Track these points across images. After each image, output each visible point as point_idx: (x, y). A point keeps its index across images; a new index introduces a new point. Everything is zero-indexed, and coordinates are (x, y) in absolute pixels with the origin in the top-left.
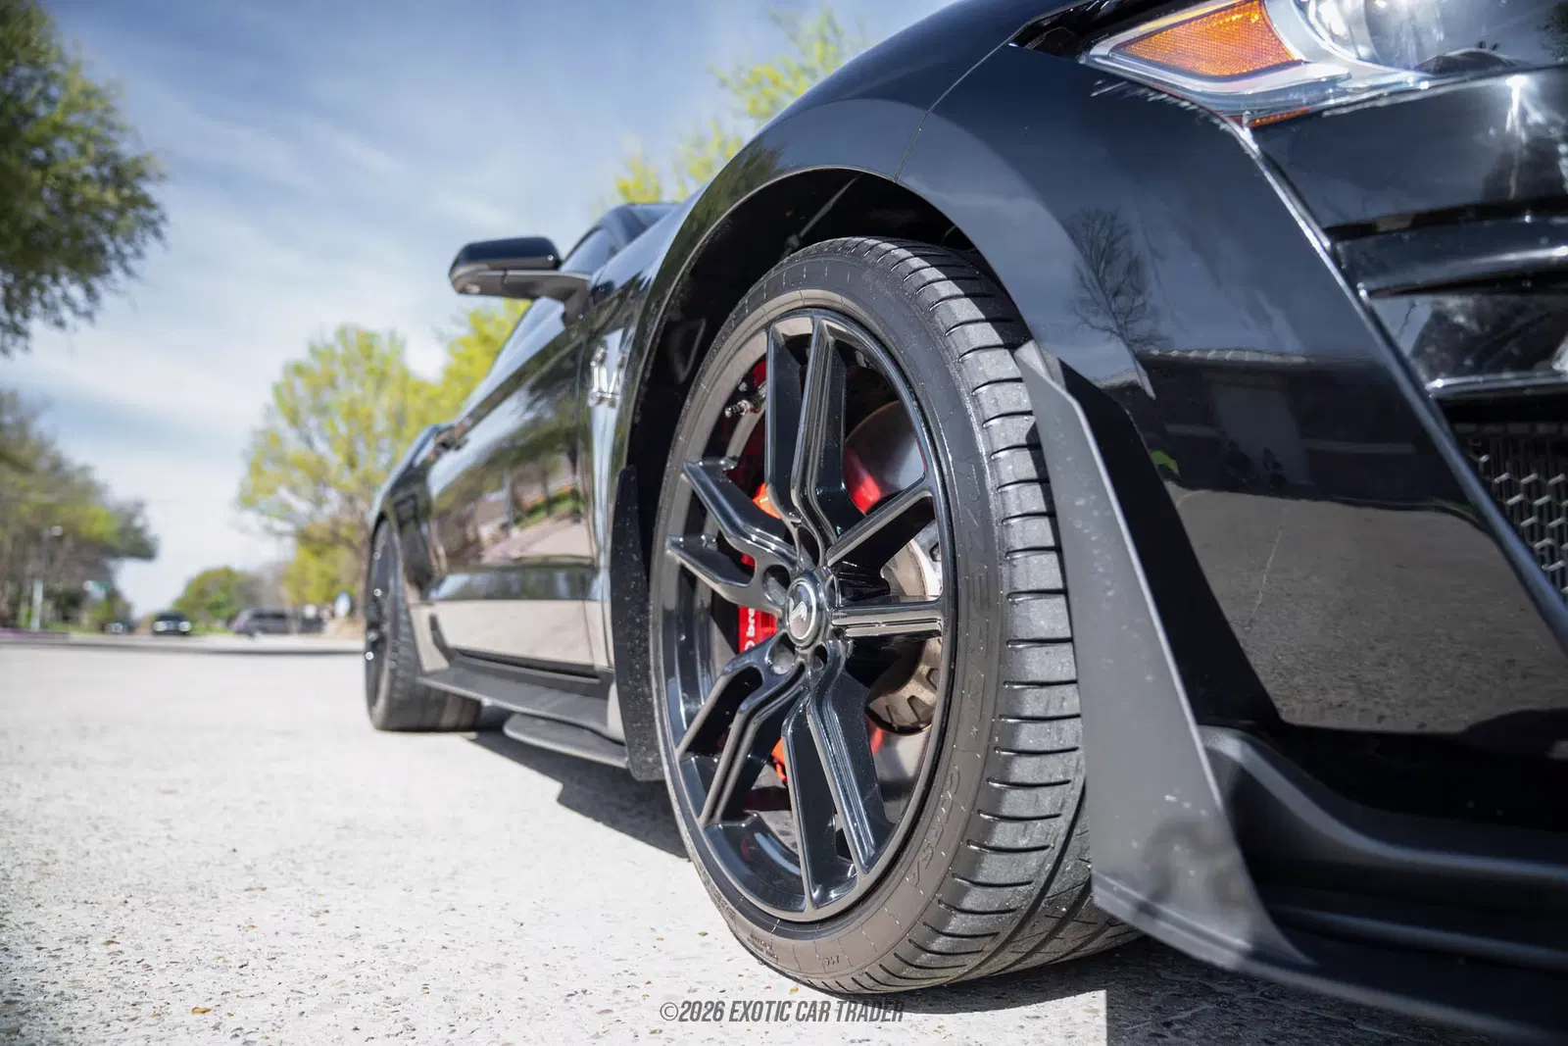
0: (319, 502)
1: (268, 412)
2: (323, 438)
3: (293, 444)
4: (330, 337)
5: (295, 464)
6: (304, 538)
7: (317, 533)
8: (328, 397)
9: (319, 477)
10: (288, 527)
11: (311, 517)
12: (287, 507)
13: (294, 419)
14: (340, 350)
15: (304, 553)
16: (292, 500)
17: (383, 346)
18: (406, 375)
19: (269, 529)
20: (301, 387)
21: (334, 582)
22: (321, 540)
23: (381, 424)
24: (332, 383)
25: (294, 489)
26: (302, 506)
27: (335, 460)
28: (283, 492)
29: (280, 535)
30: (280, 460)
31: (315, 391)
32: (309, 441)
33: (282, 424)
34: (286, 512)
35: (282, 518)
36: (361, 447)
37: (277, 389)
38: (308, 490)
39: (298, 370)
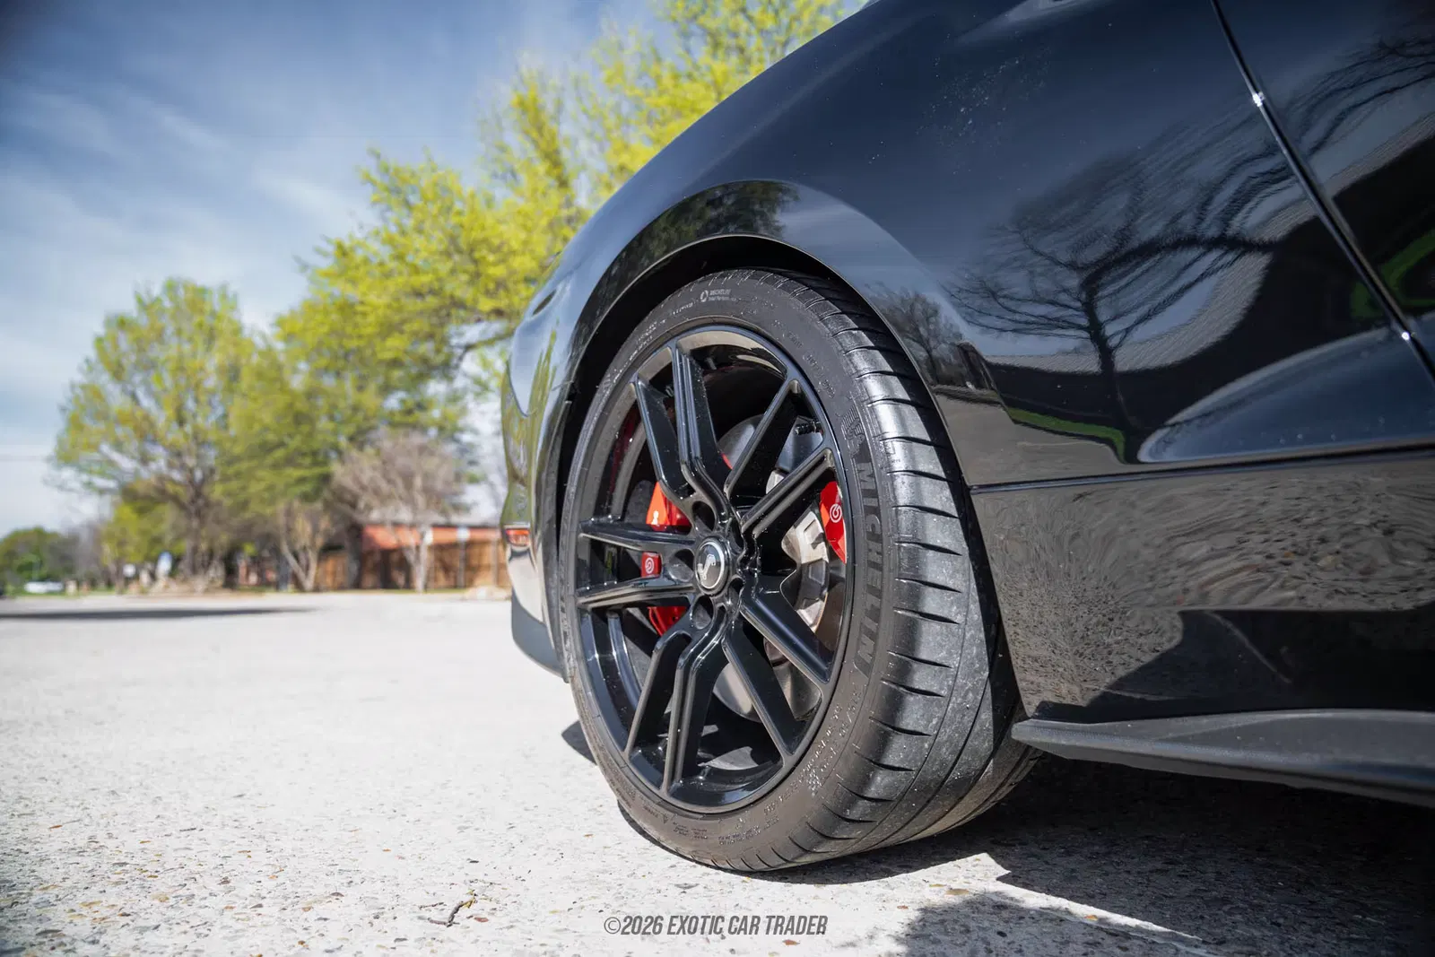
0: (145, 460)
1: (90, 366)
2: (150, 393)
3: (117, 399)
4: (157, 291)
5: (121, 420)
6: (129, 494)
7: (141, 488)
8: (156, 352)
9: (146, 433)
10: (112, 484)
11: (136, 473)
12: (111, 463)
13: (118, 373)
14: (167, 304)
15: (127, 512)
16: (116, 456)
17: (215, 303)
18: (238, 330)
19: (89, 485)
20: (125, 342)
21: (156, 541)
22: (147, 497)
23: (212, 382)
24: (160, 336)
25: (118, 446)
26: (127, 464)
27: (162, 418)
28: (105, 448)
29: (102, 492)
30: (103, 415)
31: (140, 345)
32: (134, 397)
33: (105, 379)
34: (108, 467)
35: (103, 475)
36: (190, 404)
37: (99, 341)
38: (133, 445)
39: (122, 323)
